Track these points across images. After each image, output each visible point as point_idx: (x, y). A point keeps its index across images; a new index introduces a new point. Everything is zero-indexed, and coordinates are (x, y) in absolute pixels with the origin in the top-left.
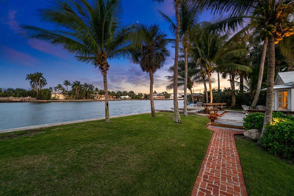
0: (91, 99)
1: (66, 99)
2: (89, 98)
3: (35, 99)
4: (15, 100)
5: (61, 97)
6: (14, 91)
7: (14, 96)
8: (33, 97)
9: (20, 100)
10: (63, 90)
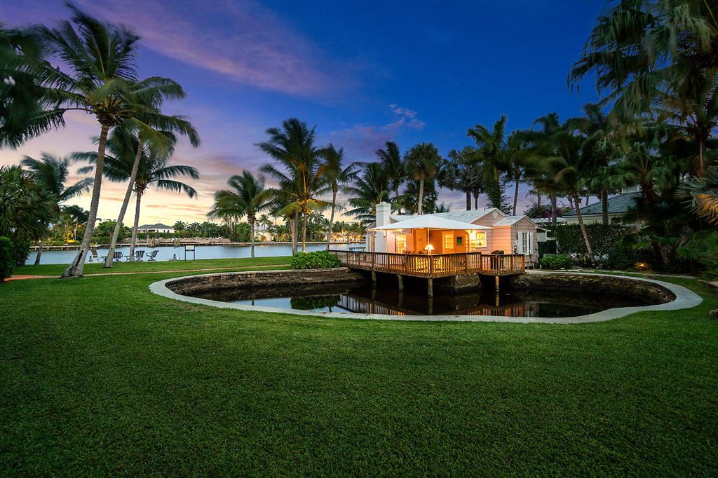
0: (317, 240)
1: (275, 240)
2: (314, 238)
3: (228, 240)
4: (202, 243)
5: (268, 237)
6: (200, 227)
7: (201, 236)
8: (226, 237)
9: (207, 242)
10: (270, 224)
